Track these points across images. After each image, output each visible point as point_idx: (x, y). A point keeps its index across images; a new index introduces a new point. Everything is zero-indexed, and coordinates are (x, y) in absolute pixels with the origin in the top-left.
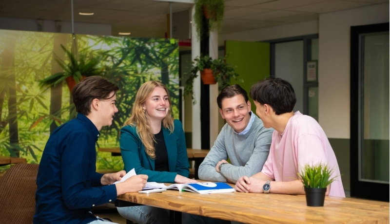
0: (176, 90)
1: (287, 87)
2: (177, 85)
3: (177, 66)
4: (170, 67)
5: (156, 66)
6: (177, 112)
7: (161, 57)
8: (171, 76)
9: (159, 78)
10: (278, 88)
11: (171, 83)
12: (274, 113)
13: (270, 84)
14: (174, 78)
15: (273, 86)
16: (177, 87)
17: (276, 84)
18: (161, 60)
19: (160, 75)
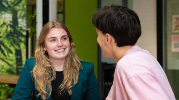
0: (24, 31)
1: (133, 18)
2: (24, 27)
3: (25, 13)
4: (19, 13)
5: (8, 12)
6: (24, 48)
7: (12, 6)
8: (20, 20)
9: (10, 22)
10: (123, 18)
11: (19, 25)
12: (116, 44)
13: (115, 13)
14: (23, 22)
15: (118, 15)
16: (24, 28)
17: (122, 13)
18: (12, 8)
19: (11, 19)
